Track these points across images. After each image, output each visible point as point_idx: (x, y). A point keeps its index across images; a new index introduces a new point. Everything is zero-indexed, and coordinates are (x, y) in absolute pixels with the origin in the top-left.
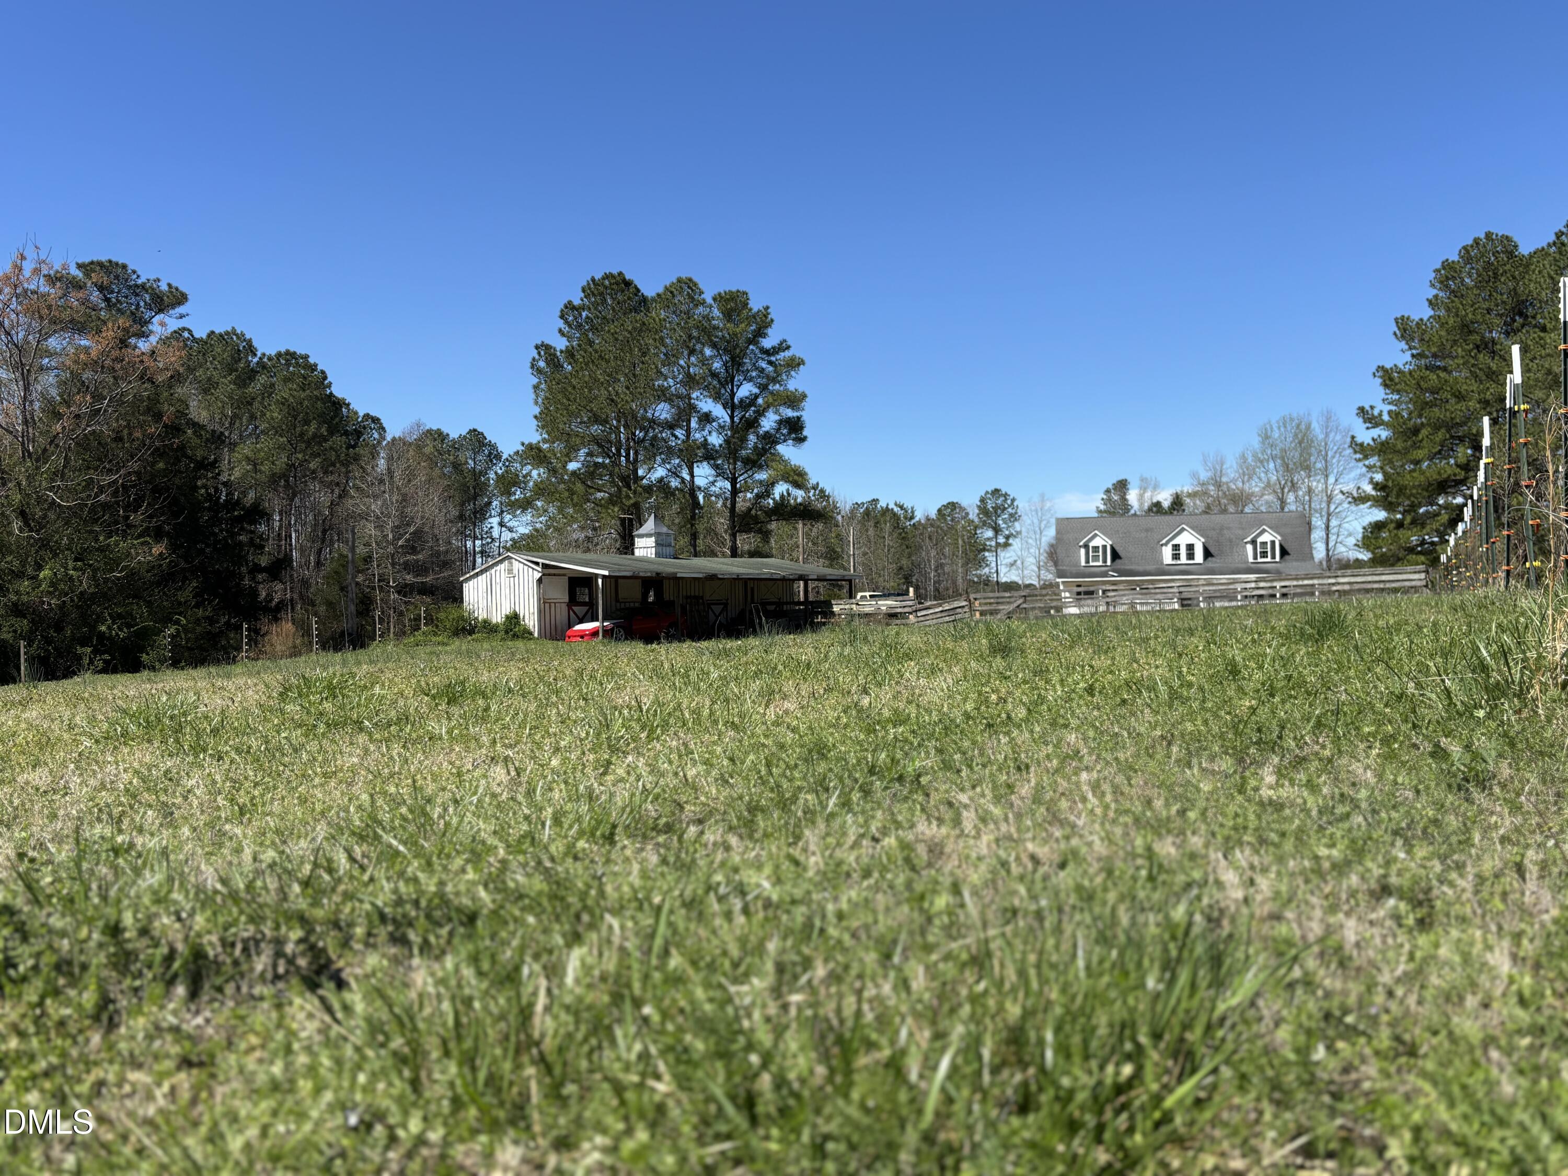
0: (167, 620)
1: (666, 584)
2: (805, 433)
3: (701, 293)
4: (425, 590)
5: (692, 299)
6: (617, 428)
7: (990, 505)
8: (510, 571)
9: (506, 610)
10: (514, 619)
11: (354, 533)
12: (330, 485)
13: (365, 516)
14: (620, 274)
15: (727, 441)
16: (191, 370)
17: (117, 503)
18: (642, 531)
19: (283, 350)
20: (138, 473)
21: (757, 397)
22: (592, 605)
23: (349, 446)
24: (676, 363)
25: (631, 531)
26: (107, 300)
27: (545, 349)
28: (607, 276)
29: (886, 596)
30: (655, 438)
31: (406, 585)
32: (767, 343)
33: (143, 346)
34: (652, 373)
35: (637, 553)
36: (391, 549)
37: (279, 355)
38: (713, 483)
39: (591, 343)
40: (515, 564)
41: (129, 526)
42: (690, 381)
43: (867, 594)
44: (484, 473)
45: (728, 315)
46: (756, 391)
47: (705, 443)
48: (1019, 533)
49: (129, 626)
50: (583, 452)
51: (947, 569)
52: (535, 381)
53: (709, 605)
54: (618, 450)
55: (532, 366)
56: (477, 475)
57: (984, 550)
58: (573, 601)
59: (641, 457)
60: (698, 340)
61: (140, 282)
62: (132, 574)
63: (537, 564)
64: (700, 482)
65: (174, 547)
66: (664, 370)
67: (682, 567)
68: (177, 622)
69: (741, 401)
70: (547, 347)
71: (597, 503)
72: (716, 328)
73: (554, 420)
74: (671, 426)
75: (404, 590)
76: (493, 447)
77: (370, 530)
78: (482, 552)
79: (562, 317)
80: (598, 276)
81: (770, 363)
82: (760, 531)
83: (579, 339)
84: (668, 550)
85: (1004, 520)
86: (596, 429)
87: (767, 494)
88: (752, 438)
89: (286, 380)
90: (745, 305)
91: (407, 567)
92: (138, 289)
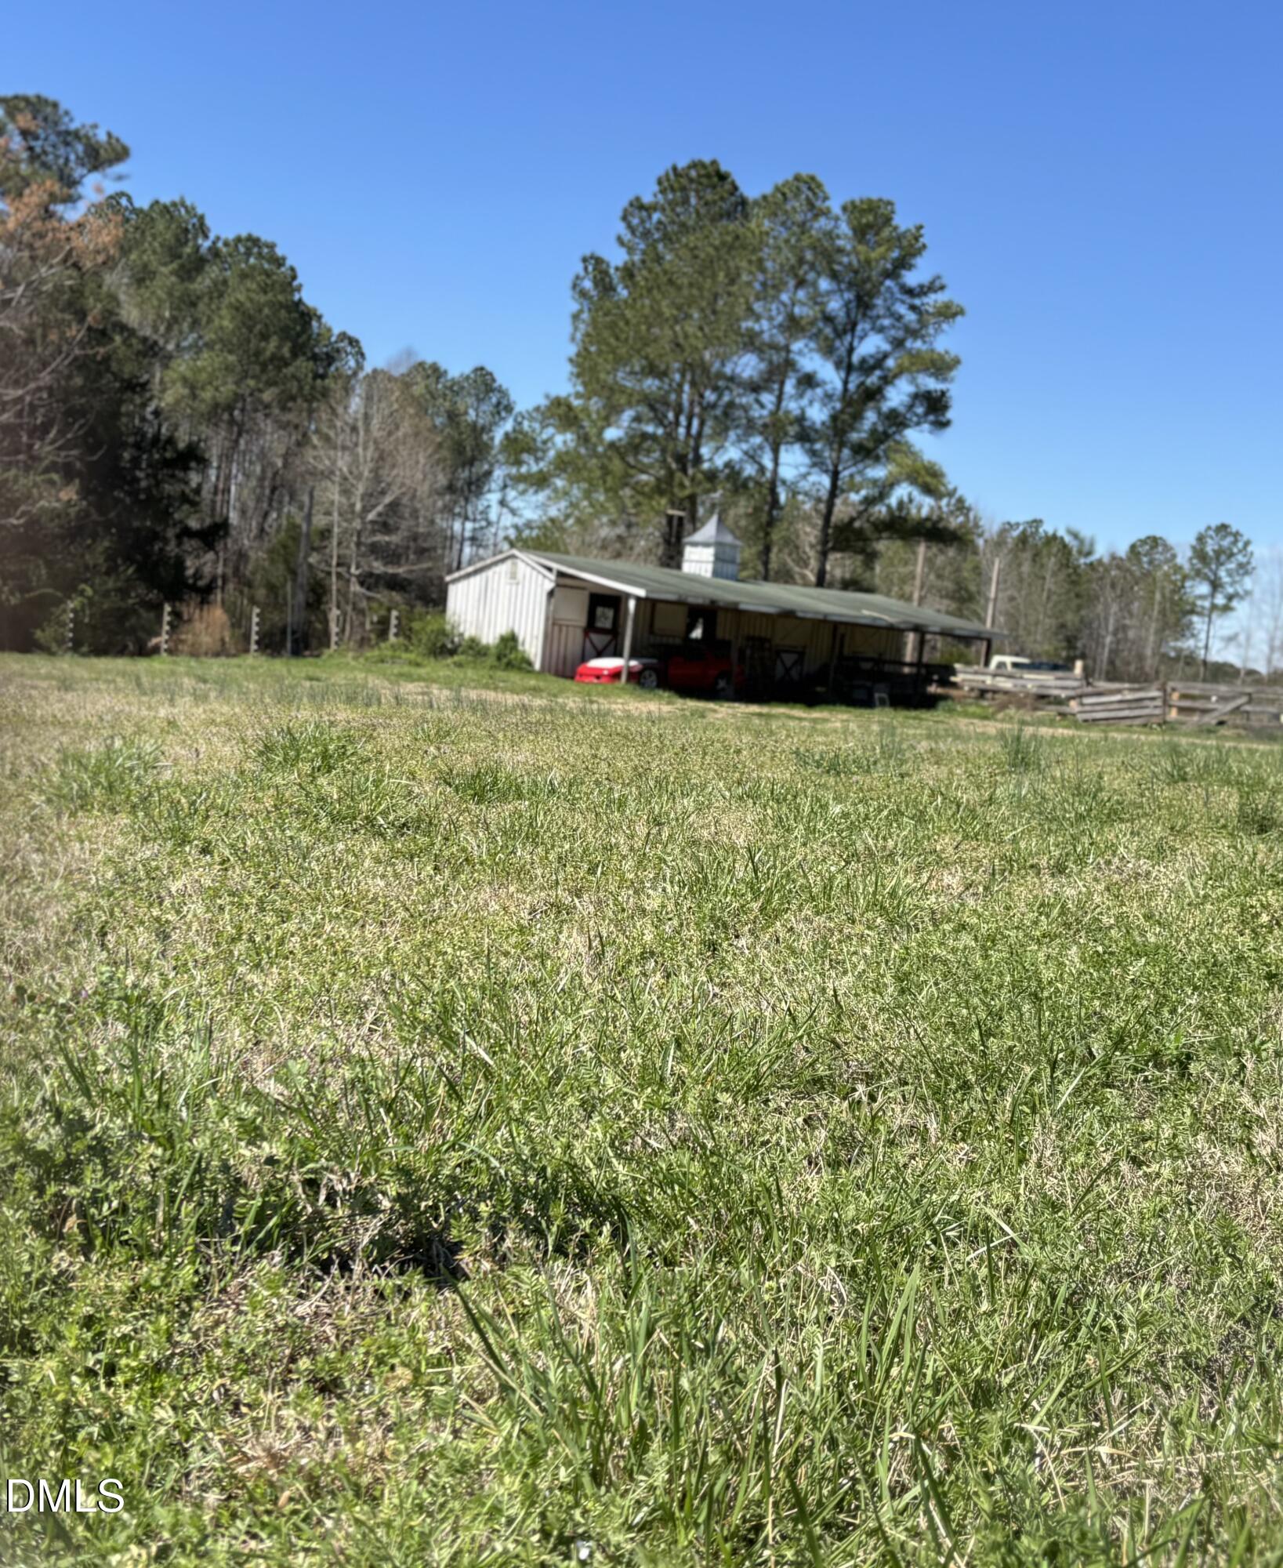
0: (70, 589)
1: (721, 617)
2: (950, 414)
3: (826, 198)
4: (394, 584)
5: (811, 205)
6: (680, 385)
7: (1210, 547)
8: (513, 576)
9: (502, 629)
10: (510, 641)
11: (311, 497)
12: (284, 426)
13: (328, 475)
14: (714, 163)
15: (834, 418)
16: (125, 251)
17: (21, 426)
18: (698, 537)
19: (244, 234)
20: (50, 389)
21: (886, 356)
22: (616, 632)
23: (316, 376)
24: (776, 298)
25: (679, 537)
26: (31, 149)
27: (596, 264)
28: (694, 165)
29: (1034, 667)
30: (731, 405)
31: (371, 575)
32: (911, 278)
33: (72, 214)
34: (740, 310)
35: (687, 568)
36: (357, 524)
37: (238, 240)
38: (804, 476)
39: (659, 259)
40: (521, 566)
41: (35, 458)
42: (793, 326)
43: (1009, 660)
44: (487, 429)
45: (861, 233)
46: (886, 347)
47: (801, 419)
48: (1248, 593)
49: (23, 590)
50: (628, 415)
51: (1131, 634)
52: (574, 307)
53: (778, 653)
54: (677, 417)
55: (574, 286)
56: (478, 431)
57: (1192, 612)
58: (591, 627)
59: (707, 430)
60: (812, 266)
61: (73, 126)
62: (33, 522)
63: (550, 569)
64: (787, 472)
65: (84, 492)
66: (758, 307)
67: (748, 594)
68: (82, 593)
69: (863, 361)
70: (599, 261)
71: (638, 489)
72: (840, 251)
73: (593, 369)
74: (755, 388)
75: (369, 581)
76: (503, 393)
77: (332, 494)
78: (473, 539)
79: (624, 218)
80: (682, 164)
81: (913, 308)
82: (862, 551)
83: (644, 253)
84: (730, 569)
85: (1230, 573)
86: (651, 384)
87: (882, 496)
88: (870, 417)
89: (244, 276)
90: (888, 220)
91: (375, 550)
92: (69, 137)
